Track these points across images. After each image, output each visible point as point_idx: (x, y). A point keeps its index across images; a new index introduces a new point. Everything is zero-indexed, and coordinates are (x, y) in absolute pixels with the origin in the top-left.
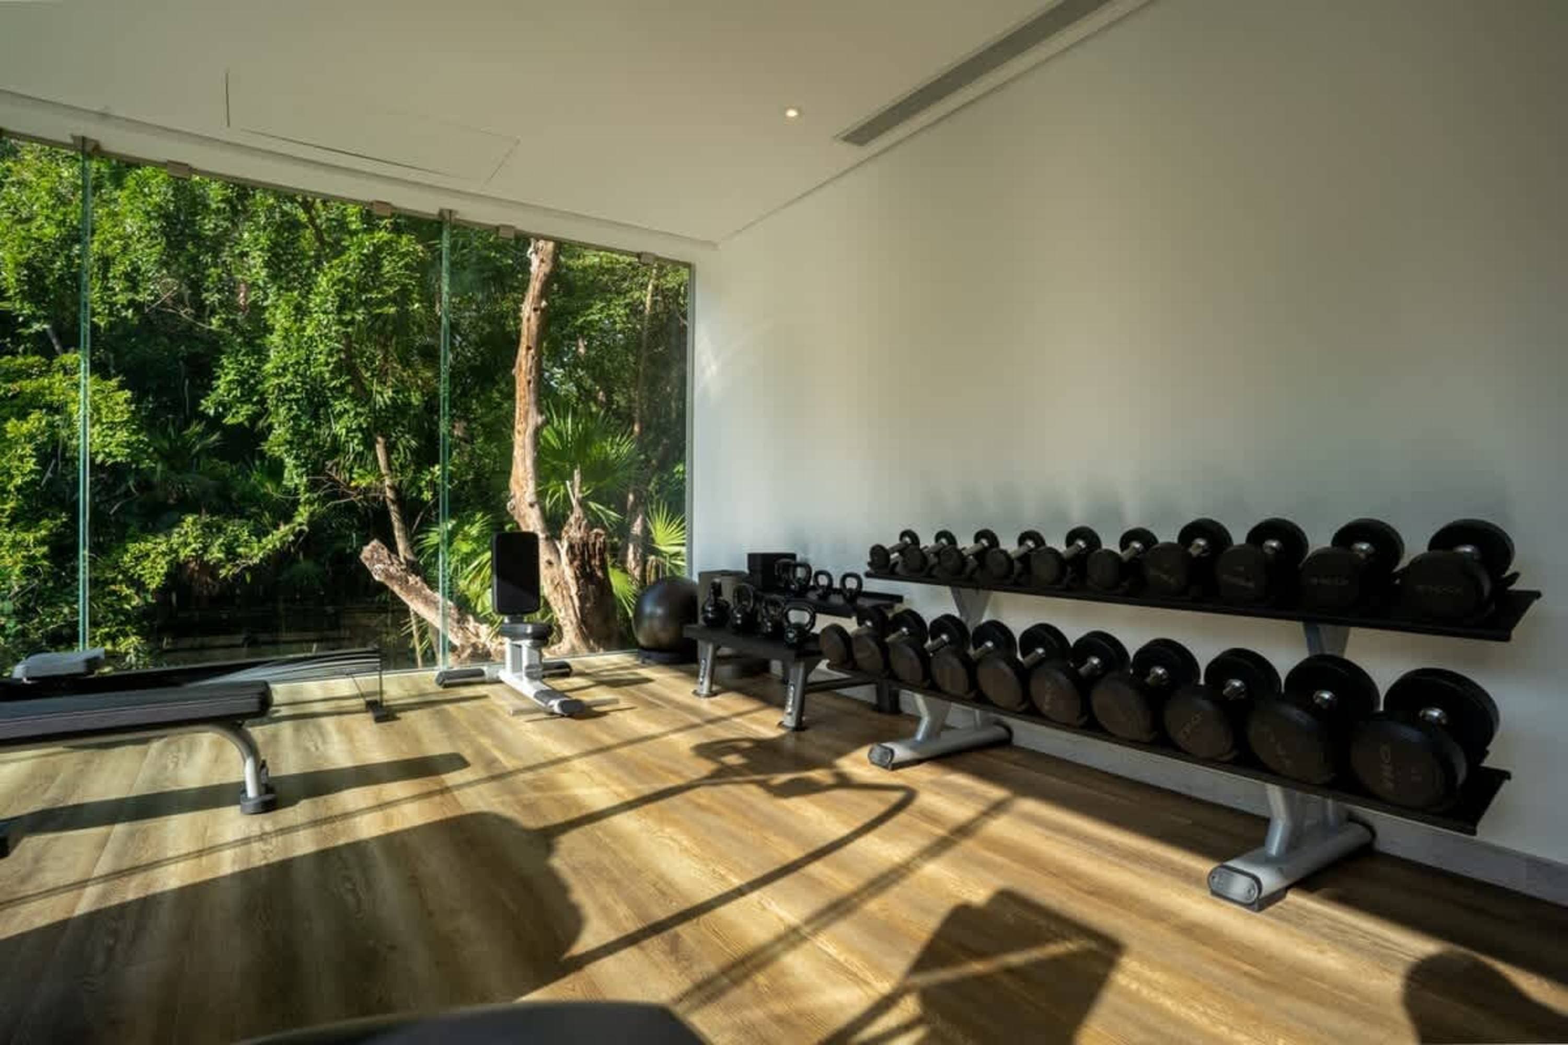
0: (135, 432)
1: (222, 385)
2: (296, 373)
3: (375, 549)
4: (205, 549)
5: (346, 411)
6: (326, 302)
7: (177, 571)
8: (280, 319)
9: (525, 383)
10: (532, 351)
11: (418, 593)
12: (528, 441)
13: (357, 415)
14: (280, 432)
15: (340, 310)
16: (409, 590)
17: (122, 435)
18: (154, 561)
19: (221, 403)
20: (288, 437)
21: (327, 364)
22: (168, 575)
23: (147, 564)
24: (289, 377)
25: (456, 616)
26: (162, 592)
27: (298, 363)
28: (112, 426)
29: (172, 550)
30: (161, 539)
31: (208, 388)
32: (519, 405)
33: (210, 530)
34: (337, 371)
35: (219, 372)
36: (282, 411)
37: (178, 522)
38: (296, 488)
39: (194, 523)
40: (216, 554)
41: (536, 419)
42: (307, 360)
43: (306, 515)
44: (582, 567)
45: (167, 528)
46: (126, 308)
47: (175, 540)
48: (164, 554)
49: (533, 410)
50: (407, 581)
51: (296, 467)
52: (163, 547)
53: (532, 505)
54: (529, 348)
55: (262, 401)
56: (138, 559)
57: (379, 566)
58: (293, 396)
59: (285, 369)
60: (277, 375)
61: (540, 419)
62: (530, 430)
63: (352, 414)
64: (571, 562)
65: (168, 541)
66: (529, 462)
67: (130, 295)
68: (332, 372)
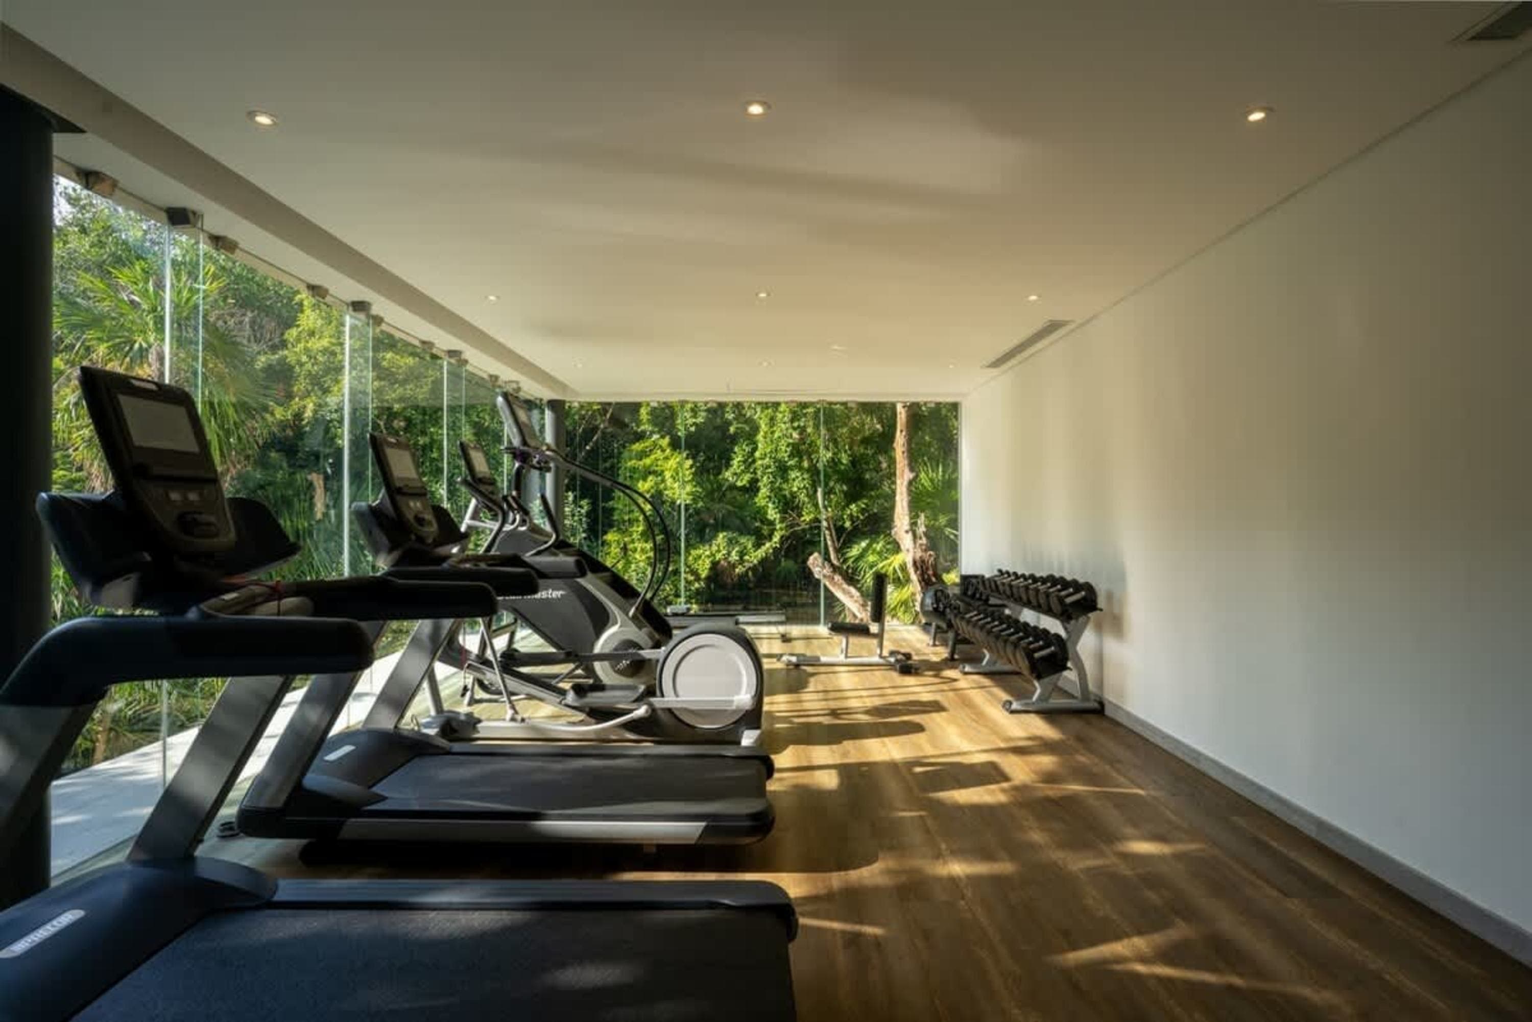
0: (695, 486)
1: (735, 463)
2: (770, 457)
3: (815, 559)
4: (729, 553)
5: (797, 477)
6: (784, 416)
7: (715, 565)
8: (764, 427)
9: (901, 454)
10: (904, 433)
11: (840, 586)
12: (904, 490)
13: (804, 479)
14: (764, 491)
15: (792, 421)
16: (835, 584)
17: (689, 488)
18: (704, 561)
19: (735, 474)
20: (768, 494)
21: (786, 451)
22: (711, 569)
23: (700, 562)
24: (767, 459)
25: (861, 602)
26: (708, 579)
27: (771, 452)
28: (685, 483)
29: (713, 555)
30: (707, 547)
31: (728, 466)
32: (898, 466)
33: (731, 542)
34: (791, 456)
35: (733, 455)
36: (765, 478)
37: (715, 537)
38: (775, 519)
39: (724, 537)
40: (734, 557)
41: (909, 475)
42: (776, 450)
43: (778, 537)
44: (922, 574)
45: (710, 541)
46: (691, 426)
47: (714, 548)
48: (708, 557)
49: (907, 470)
50: (833, 579)
51: (774, 509)
52: (708, 553)
53: (907, 532)
54: (901, 431)
55: (755, 473)
56: (696, 560)
57: (818, 569)
58: (770, 470)
59: (765, 455)
60: (761, 459)
61: (911, 476)
62: (905, 483)
63: (800, 478)
64: (916, 572)
65: (710, 549)
66: (905, 504)
67: (694, 420)
68: (789, 456)
